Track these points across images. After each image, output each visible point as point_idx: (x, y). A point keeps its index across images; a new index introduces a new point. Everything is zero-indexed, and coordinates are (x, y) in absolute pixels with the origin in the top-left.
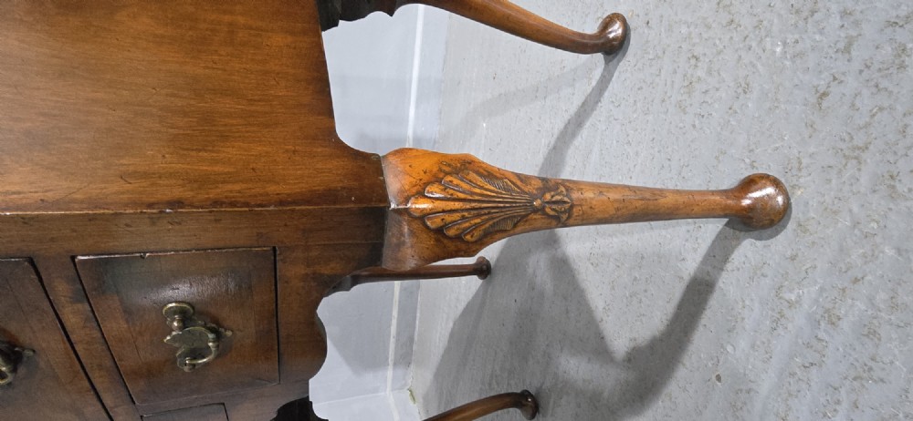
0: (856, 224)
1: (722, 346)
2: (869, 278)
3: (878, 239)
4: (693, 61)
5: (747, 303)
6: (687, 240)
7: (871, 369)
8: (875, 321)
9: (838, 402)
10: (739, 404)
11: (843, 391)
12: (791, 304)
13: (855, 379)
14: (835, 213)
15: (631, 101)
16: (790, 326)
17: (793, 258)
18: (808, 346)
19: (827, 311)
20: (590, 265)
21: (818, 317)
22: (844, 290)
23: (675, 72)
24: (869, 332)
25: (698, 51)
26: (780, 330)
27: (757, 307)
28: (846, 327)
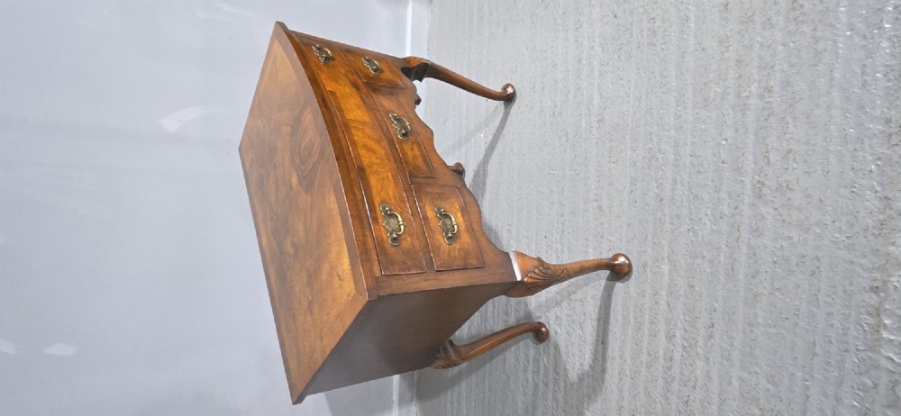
0: (762, 45)
1: (720, 144)
2: (777, 62)
3: (774, 46)
4: (652, 21)
5: (725, 112)
6: (678, 106)
7: (794, 98)
8: (788, 78)
9: (787, 123)
10: (740, 165)
11: (788, 117)
12: (747, 97)
13: (790, 107)
14: (751, 46)
16: (752, 107)
17: (740, 77)
18: (764, 109)
19: (766, 88)
21: (762, 94)
22: (769, 74)
23: (642, 30)
24: (786, 84)
25: (653, 16)
26: (747, 113)
27: (730, 111)
28: (776, 89)
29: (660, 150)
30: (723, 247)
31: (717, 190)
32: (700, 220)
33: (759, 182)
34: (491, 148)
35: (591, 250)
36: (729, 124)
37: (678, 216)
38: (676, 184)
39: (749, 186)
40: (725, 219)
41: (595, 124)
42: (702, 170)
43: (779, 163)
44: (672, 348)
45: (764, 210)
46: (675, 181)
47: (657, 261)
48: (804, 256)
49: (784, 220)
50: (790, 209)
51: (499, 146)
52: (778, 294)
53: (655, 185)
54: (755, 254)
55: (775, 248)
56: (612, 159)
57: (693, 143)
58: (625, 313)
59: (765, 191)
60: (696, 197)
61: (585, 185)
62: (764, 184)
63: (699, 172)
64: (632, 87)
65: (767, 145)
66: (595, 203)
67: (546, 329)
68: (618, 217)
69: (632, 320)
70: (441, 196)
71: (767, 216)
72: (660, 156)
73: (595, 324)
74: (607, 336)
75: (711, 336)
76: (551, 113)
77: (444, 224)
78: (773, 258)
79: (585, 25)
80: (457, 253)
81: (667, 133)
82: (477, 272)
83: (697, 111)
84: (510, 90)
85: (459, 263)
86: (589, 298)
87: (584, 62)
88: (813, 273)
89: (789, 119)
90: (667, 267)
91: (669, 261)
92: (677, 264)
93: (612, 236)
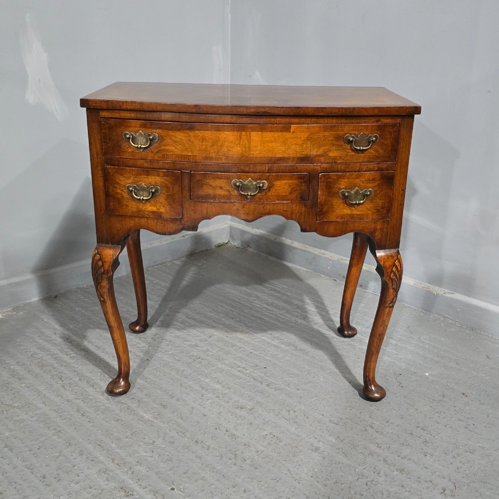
10: (157, 495)
15: (365, 493)
20: (266, 433)
29: (235, 464)
31: (158, 473)
32: (153, 451)
33: (132, 495)
35: (217, 386)
37: (172, 443)
38: (196, 456)
39: (137, 488)
40: (135, 463)
42: (184, 475)
44: (97, 390)
45: (112, 484)
46: (199, 457)
47: (158, 415)
48: (58, 481)
49: (91, 488)
50: (93, 495)
52: (57, 455)
53: (212, 446)
54: (93, 461)
55: (82, 472)
56: (270, 436)
57: (212, 484)
58: (149, 380)
59: (122, 494)
60: (170, 460)
61: (274, 410)
62: (127, 496)
63: (185, 473)
66: (249, 407)
68: (220, 413)
71: (106, 482)
72: (231, 461)
75: (78, 410)
76: (373, 425)
78: (78, 467)
81: (243, 477)
87: (396, 473)
88: (44, 477)
90: (147, 417)
91: (149, 420)
92: (142, 423)
93: (210, 403)
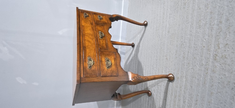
0: (219, 7)
1: (203, 41)
2: (224, 13)
3: (224, 7)
5: (205, 30)
6: (191, 28)
7: (230, 25)
8: (228, 18)
9: (227, 34)
10: (209, 48)
12: (213, 25)
13: (228, 29)
14: (216, 7)
15: (174, 12)
16: (214, 29)
17: (211, 18)
18: (218, 29)
19: (220, 22)
21: (218, 24)
22: (221, 17)
23: (182, 3)
24: (228, 20)
26: (213, 30)
27: (207, 30)
28: (223, 22)
29: (185, 42)
30: (202, 75)
31: (202, 56)
32: (195, 65)
33: (215, 54)
34: (141, 39)
35: (164, 71)
36: (207, 34)
37: (189, 63)
38: (189, 53)
39: (212, 55)
40: (203, 66)
41: (167, 33)
42: (197, 49)
43: (222, 48)
44: (184, 105)
45: (216, 64)
46: (188, 52)
47: (182, 77)
48: (230, 82)
49: (223, 69)
50: (225, 65)
51: (143, 39)
52: (219, 94)
53: (183, 53)
54: (212, 79)
55: (219, 78)
56: (171, 44)
57: (195, 40)
58: (172, 92)
59: (217, 58)
60: (195, 58)
61: (163, 51)
62: (217, 55)
63: (196, 50)
64: (178, 22)
65: (219, 42)
66: (166, 57)
67: (151, 92)
68: (171, 62)
69: (174, 95)
70: (108, 55)
71: (217, 66)
72: (184, 44)
73: (164, 94)
74: (167, 98)
75: (196, 104)
76: (156, 30)
77: (107, 63)
78: (218, 81)
79: (166, 3)
80: (109, 71)
81: (187, 36)
82: (115, 77)
83: (197, 29)
84: (146, 23)
85: (109, 74)
86: (162, 86)
87: (165, 14)
89: (227, 33)
90: (185, 79)
91: (185, 78)
92: (188, 79)
93: (170, 68)
